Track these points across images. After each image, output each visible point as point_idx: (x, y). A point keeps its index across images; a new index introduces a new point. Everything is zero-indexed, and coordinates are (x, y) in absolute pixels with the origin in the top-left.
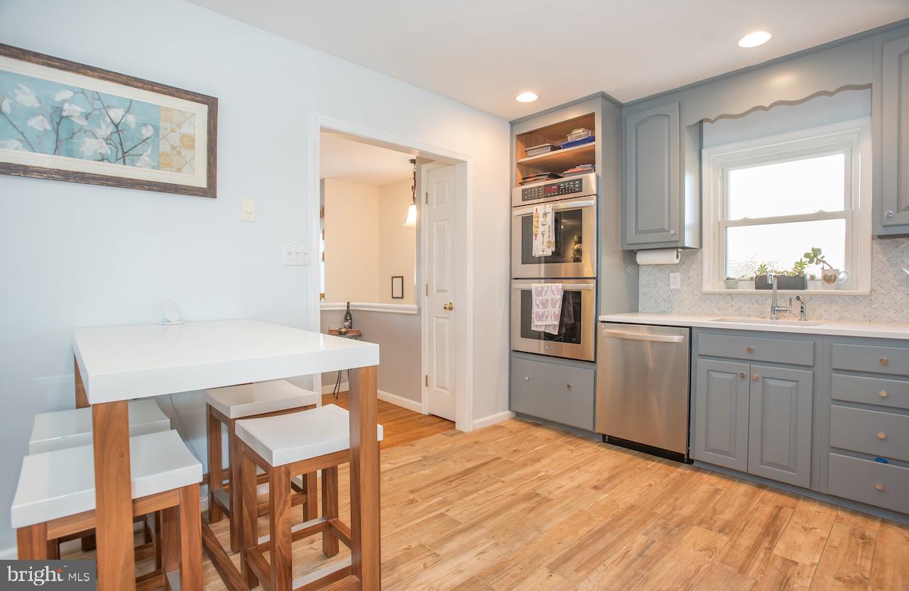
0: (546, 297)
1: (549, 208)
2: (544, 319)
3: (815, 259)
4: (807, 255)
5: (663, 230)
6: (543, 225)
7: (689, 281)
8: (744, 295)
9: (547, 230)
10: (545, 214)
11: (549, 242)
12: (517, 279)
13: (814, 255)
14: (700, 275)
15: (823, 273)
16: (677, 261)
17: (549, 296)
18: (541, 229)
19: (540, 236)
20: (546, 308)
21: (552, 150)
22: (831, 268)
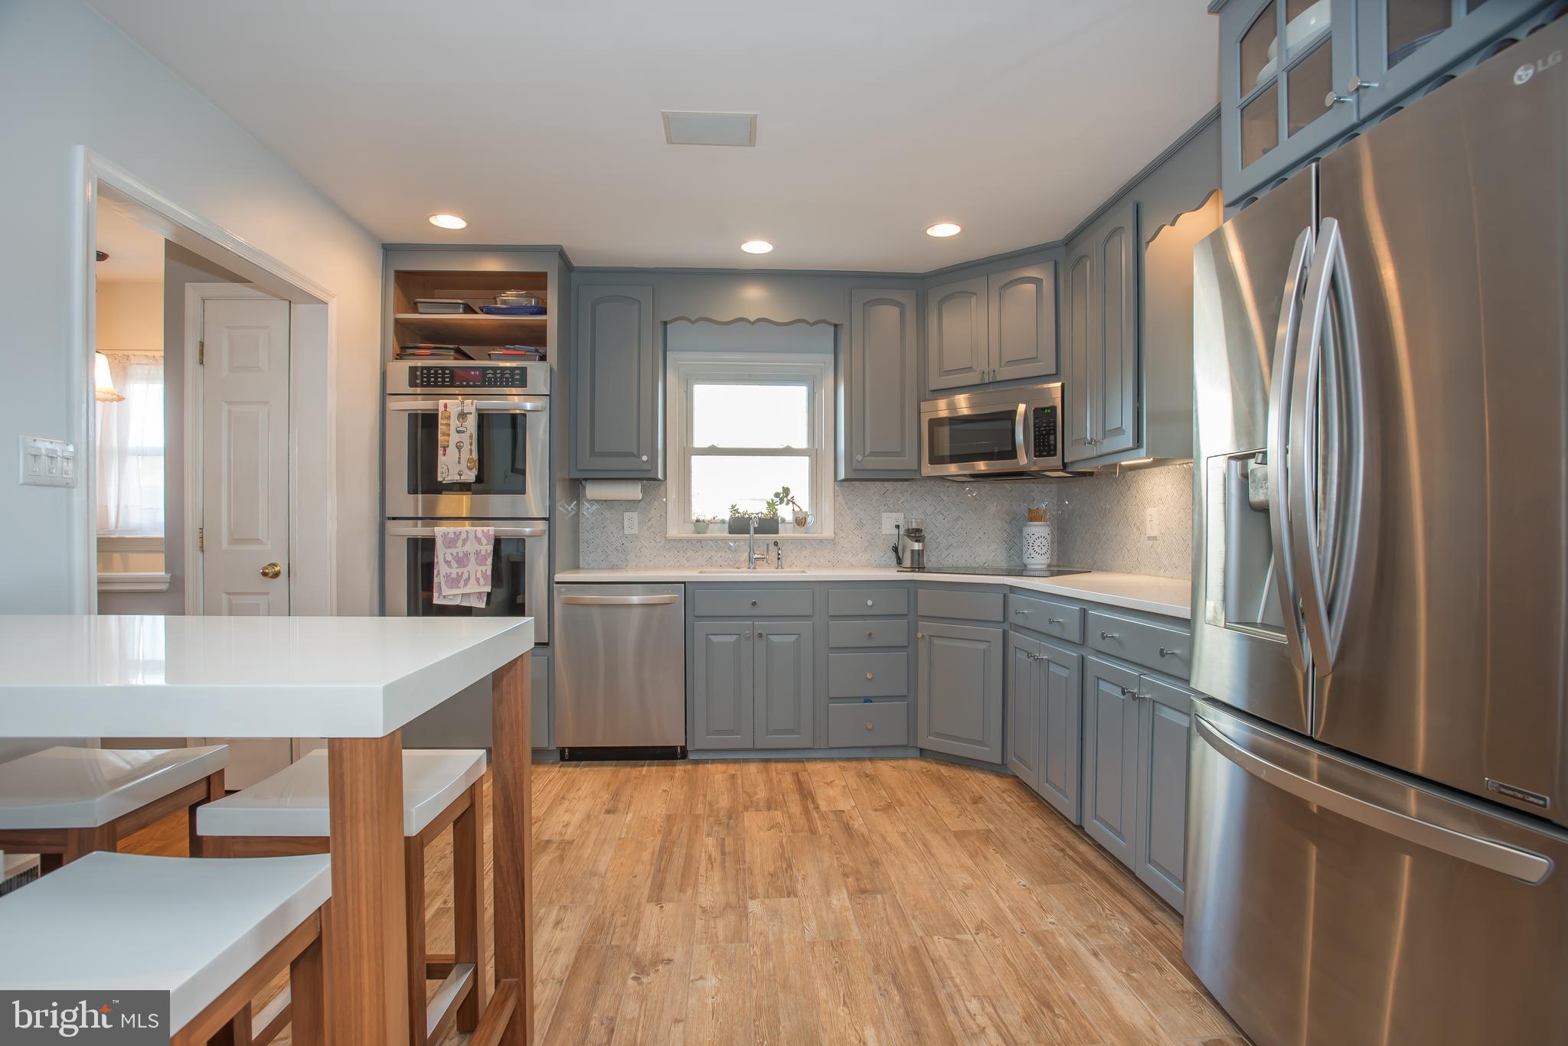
0: (465, 549)
1: (471, 406)
2: (462, 583)
3: (785, 499)
4: (777, 495)
5: (629, 454)
6: (458, 432)
7: (649, 524)
8: (716, 540)
9: (467, 442)
10: (463, 415)
11: (470, 460)
12: (394, 519)
13: (784, 495)
14: (664, 516)
15: (794, 516)
16: (640, 496)
17: (471, 547)
18: (454, 438)
19: (452, 450)
20: (465, 566)
21: (465, 312)
22: (801, 510)
